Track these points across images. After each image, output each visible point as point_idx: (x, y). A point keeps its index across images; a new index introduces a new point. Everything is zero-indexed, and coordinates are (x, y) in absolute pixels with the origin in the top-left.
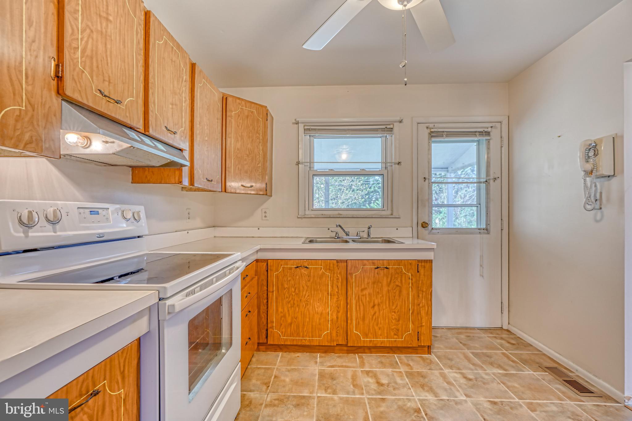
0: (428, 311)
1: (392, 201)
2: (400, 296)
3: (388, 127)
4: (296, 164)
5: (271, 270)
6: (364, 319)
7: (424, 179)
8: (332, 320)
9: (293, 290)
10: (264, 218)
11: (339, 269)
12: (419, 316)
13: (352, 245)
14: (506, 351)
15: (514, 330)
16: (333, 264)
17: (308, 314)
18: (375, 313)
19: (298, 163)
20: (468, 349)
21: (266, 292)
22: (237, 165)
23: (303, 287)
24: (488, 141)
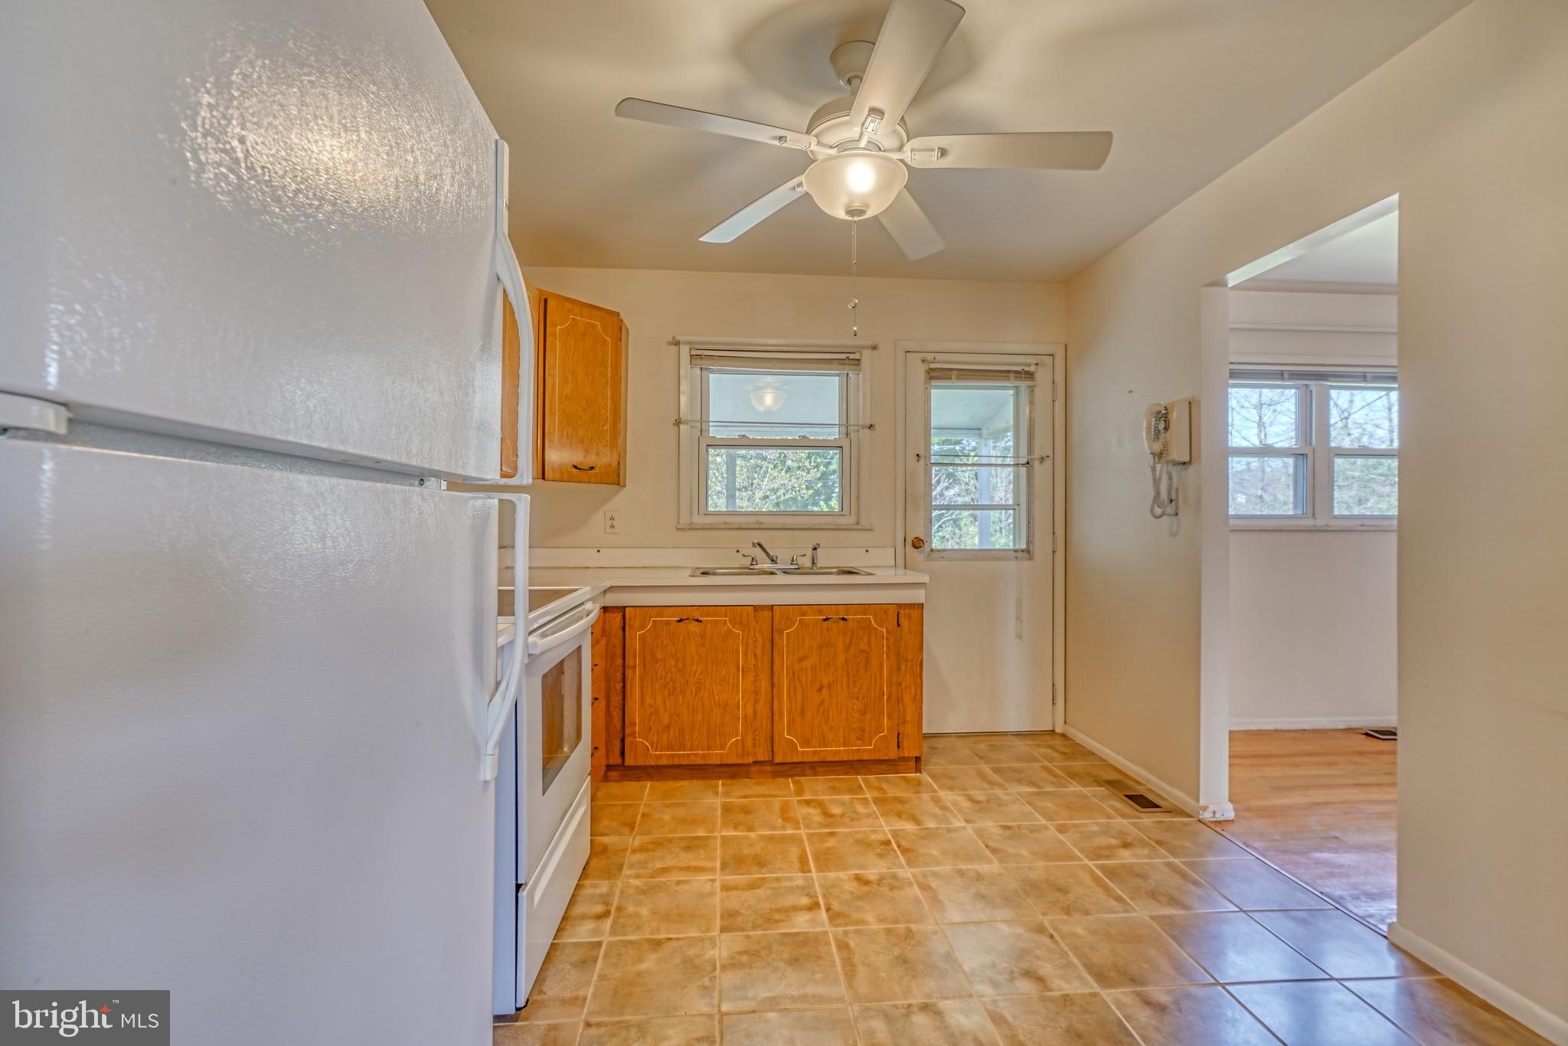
0: (915, 693)
1: (858, 498)
2: (866, 669)
3: (852, 356)
4: (674, 424)
5: (630, 626)
6: (803, 713)
7: (917, 458)
8: (745, 717)
9: (673, 662)
10: (609, 530)
11: (757, 622)
12: (900, 704)
13: (781, 579)
14: (1050, 762)
15: (1073, 732)
16: (748, 614)
17: (700, 705)
18: (823, 702)
19: (678, 423)
20: (987, 762)
21: (621, 668)
22: (565, 428)
23: (692, 658)
24: (1031, 389)
